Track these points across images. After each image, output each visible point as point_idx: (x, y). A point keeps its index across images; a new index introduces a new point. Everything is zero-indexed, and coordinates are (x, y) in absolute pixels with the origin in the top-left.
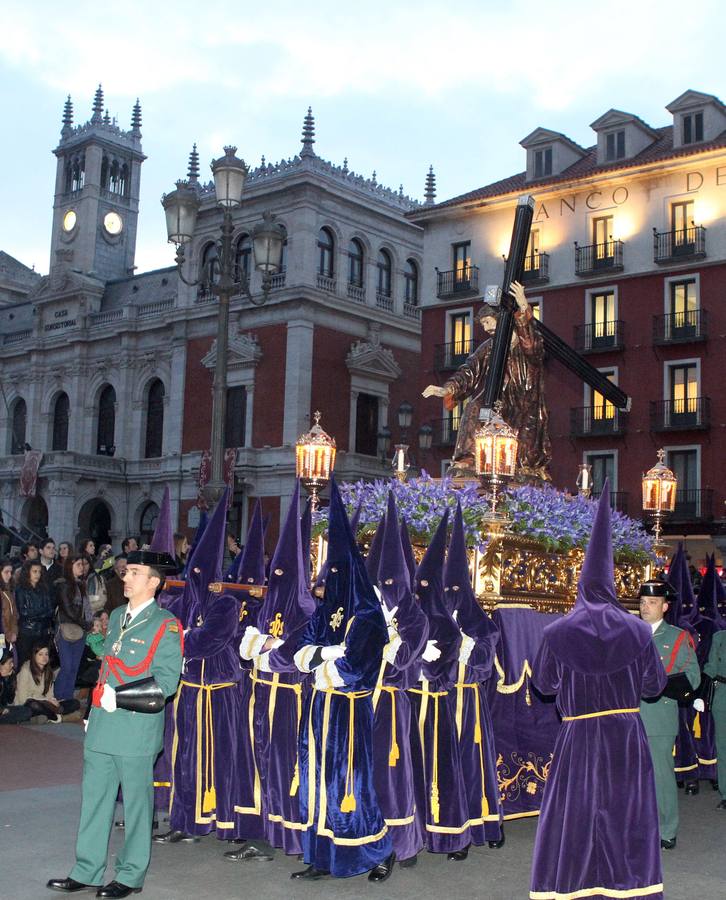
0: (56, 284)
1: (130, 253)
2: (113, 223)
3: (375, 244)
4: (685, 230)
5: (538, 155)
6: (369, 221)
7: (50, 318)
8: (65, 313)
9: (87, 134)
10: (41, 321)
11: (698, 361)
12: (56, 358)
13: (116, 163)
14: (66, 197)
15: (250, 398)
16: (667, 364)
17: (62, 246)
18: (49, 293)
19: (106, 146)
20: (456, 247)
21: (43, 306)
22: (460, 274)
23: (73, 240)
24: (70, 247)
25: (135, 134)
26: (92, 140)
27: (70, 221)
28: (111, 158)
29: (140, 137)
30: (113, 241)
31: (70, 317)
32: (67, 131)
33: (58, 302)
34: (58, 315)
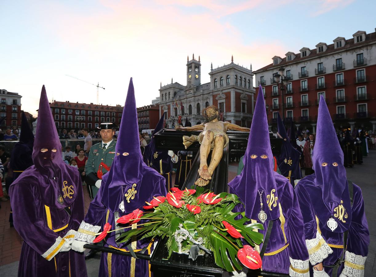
0: (188, 87)
1: (200, 81)
2: (197, 76)
3: (243, 77)
4: (304, 72)
5: (275, 60)
6: (242, 73)
7: (187, 92)
8: (190, 92)
9: (192, 62)
10: (186, 93)
11: (307, 94)
12: (189, 99)
13: (197, 66)
14: (189, 73)
15: (225, 104)
16: (301, 95)
17: (189, 81)
18: (187, 89)
19: (195, 63)
20: (261, 77)
21: (186, 91)
22: (262, 82)
23: (190, 80)
24: (190, 81)
25: (199, 61)
26: (193, 63)
27: (190, 76)
28: (196, 65)
29: (200, 61)
30: (197, 79)
31: (191, 92)
32: (188, 61)
33: (189, 90)
34: (189, 92)
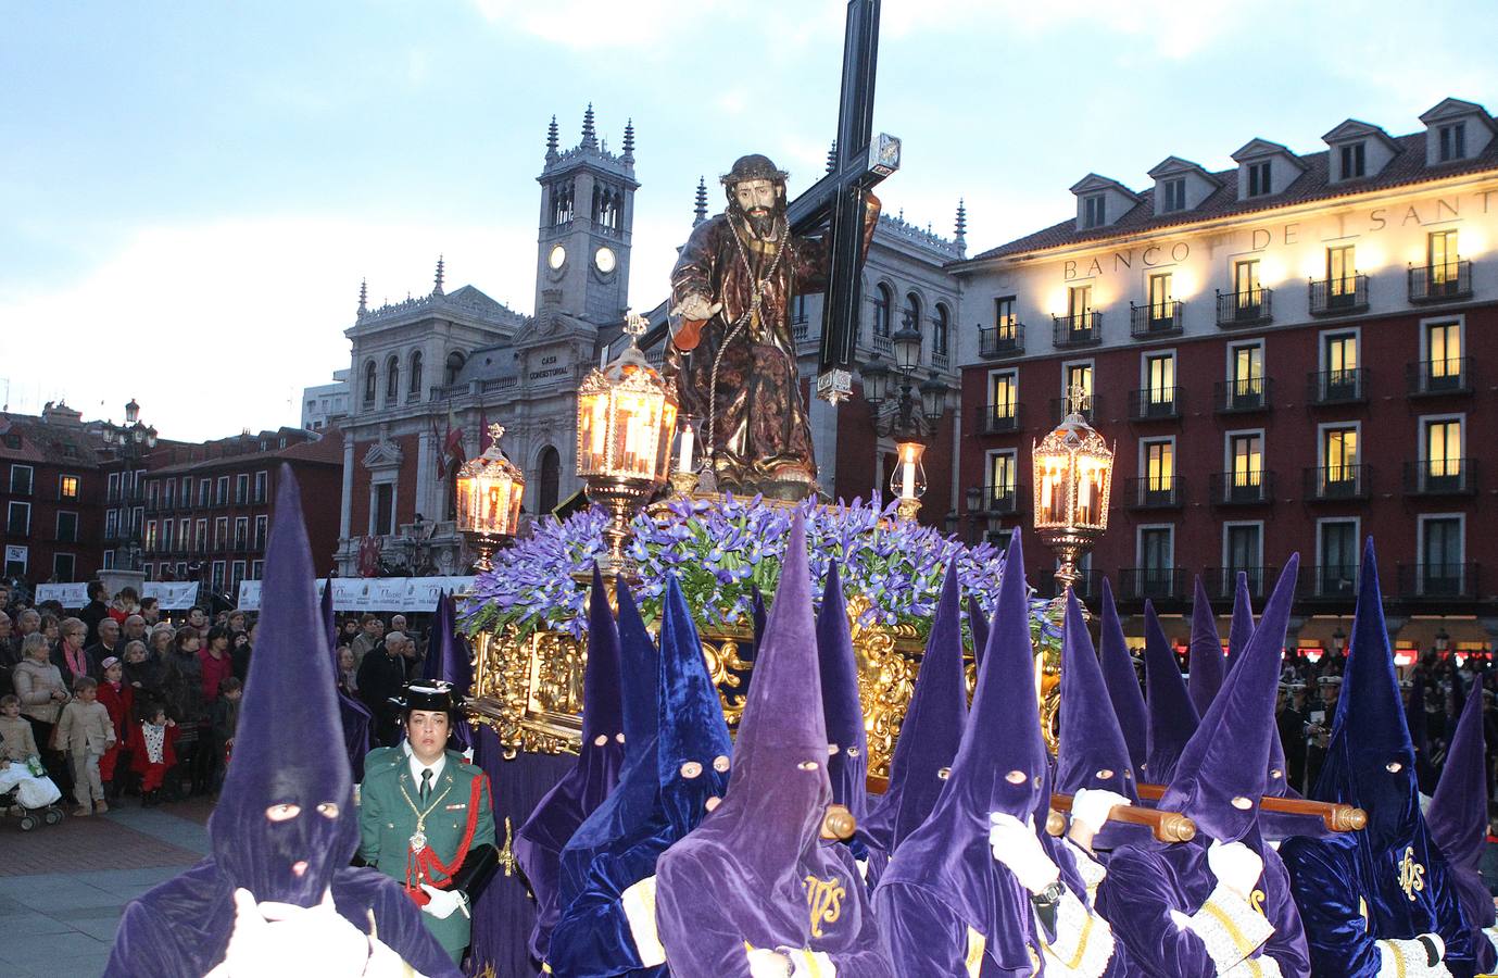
0: (543, 327)
1: (622, 293)
2: (605, 260)
3: (903, 288)
4: (1250, 292)
5: (1090, 203)
6: (895, 263)
7: (536, 365)
8: (554, 360)
9: (577, 160)
10: (526, 369)
11: (1261, 431)
12: (543, 409)
13: (608, 193)
14: (551, 231)
16: (1228, 434)
17: (550, 286)
18: (535, 338)
19: (599, 174)
20: (999, 301)
21: (528, 352)
22: (1004, 331)
23: (561, 279)
24: (559, 286)
25: (628, 160)
26: (583, 169)
27: (558, 257)
29: (633, 162)
30: (605, 279)
31: (558, 365)
32: (551, 156)
33: (546, 348)
34: (546, 362)
